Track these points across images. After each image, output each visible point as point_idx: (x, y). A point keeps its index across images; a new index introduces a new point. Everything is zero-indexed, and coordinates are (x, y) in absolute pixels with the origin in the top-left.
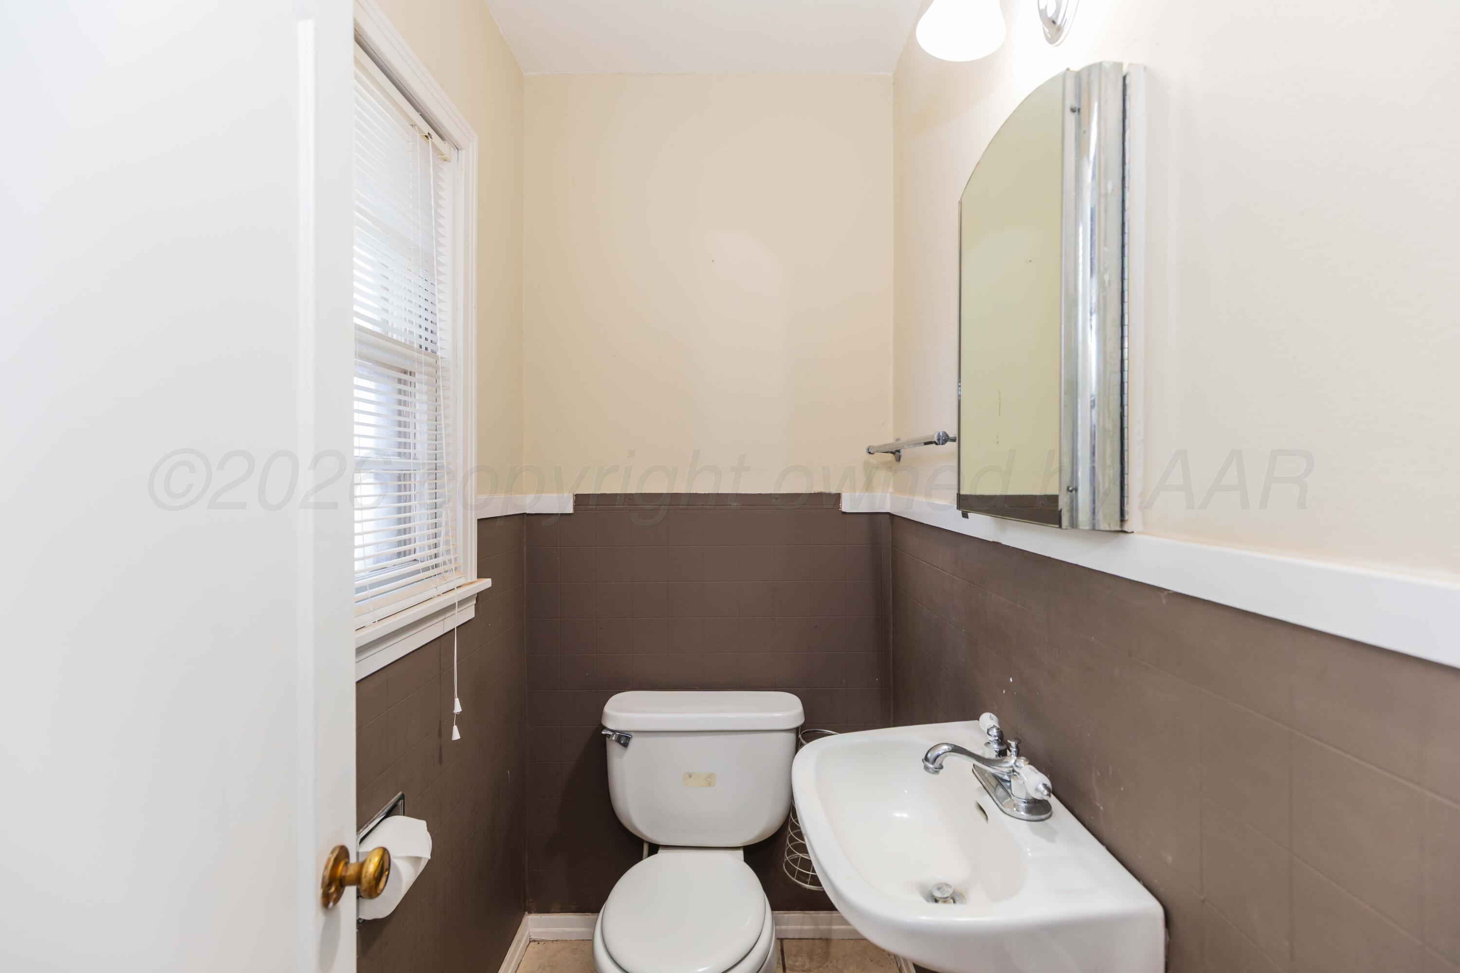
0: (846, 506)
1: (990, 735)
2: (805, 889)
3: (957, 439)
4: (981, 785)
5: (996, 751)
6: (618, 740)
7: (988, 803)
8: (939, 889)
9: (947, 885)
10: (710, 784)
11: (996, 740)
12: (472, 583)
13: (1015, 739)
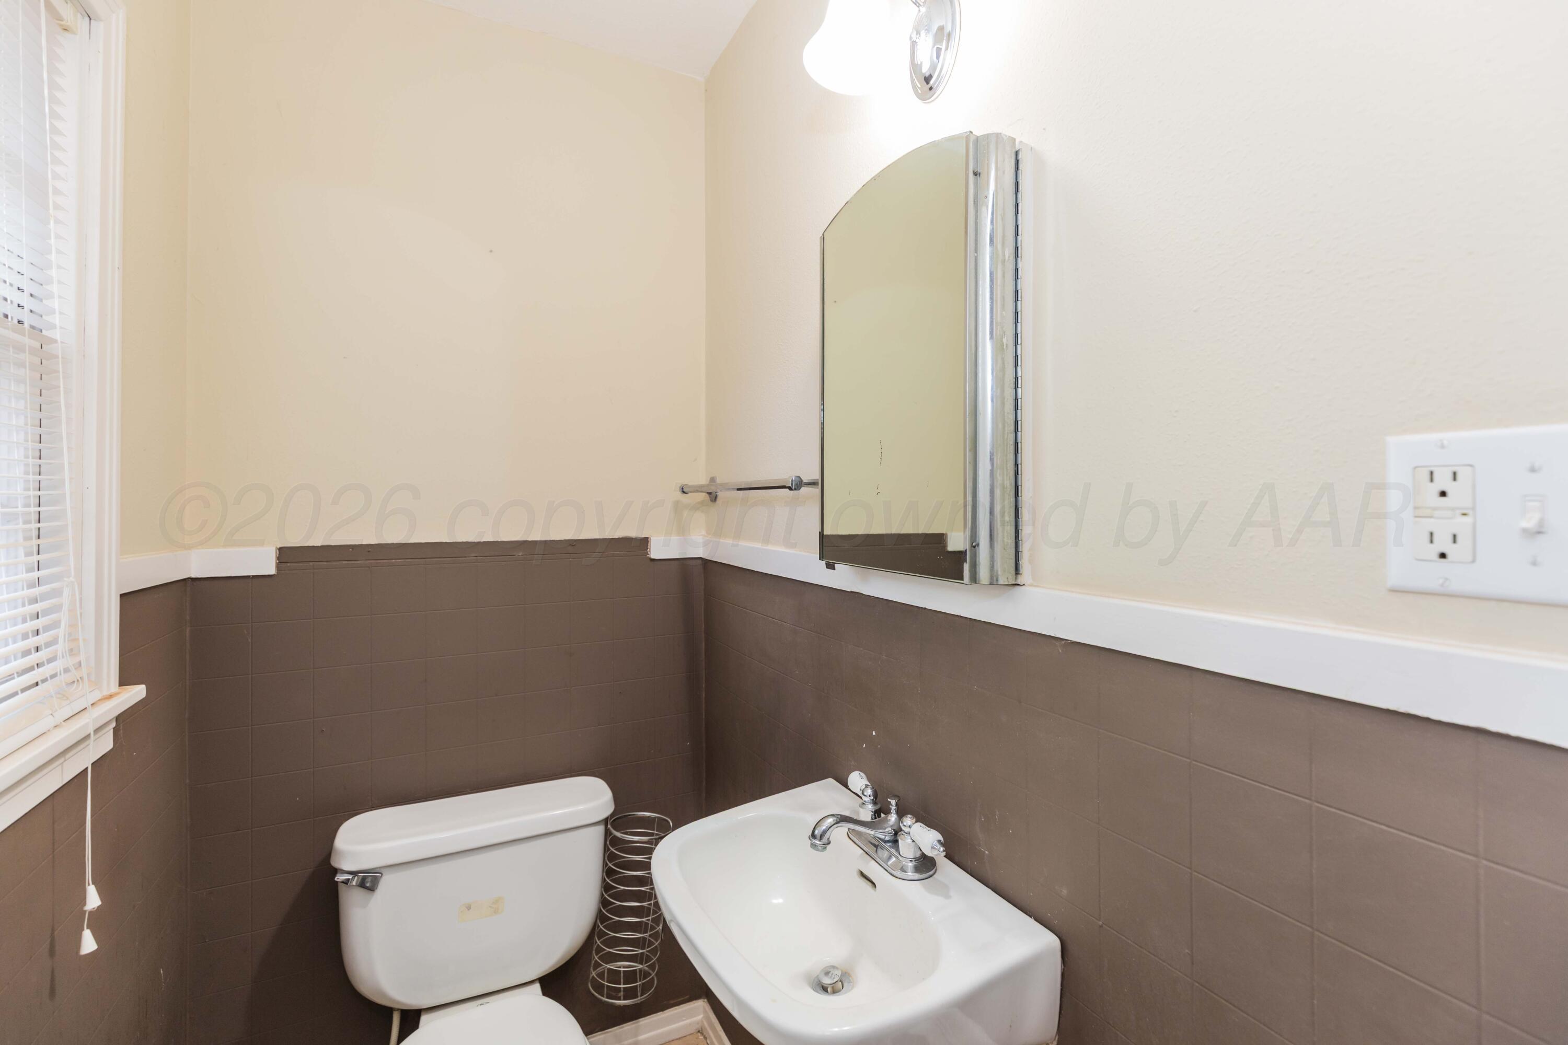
0: (657, 551)
1: (866, 796)
2: (619, 1007)
3: (819, 484)
4: (862, 851)
5: (872, 811)
6: (362, 885)
7: (873, 870)
8: (827, 973)
9: (834, 967)
10: (496, 912)
11: (871, 800)
12: (111, 697)
13: (895, 796)
